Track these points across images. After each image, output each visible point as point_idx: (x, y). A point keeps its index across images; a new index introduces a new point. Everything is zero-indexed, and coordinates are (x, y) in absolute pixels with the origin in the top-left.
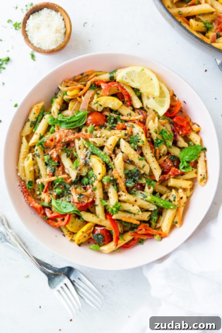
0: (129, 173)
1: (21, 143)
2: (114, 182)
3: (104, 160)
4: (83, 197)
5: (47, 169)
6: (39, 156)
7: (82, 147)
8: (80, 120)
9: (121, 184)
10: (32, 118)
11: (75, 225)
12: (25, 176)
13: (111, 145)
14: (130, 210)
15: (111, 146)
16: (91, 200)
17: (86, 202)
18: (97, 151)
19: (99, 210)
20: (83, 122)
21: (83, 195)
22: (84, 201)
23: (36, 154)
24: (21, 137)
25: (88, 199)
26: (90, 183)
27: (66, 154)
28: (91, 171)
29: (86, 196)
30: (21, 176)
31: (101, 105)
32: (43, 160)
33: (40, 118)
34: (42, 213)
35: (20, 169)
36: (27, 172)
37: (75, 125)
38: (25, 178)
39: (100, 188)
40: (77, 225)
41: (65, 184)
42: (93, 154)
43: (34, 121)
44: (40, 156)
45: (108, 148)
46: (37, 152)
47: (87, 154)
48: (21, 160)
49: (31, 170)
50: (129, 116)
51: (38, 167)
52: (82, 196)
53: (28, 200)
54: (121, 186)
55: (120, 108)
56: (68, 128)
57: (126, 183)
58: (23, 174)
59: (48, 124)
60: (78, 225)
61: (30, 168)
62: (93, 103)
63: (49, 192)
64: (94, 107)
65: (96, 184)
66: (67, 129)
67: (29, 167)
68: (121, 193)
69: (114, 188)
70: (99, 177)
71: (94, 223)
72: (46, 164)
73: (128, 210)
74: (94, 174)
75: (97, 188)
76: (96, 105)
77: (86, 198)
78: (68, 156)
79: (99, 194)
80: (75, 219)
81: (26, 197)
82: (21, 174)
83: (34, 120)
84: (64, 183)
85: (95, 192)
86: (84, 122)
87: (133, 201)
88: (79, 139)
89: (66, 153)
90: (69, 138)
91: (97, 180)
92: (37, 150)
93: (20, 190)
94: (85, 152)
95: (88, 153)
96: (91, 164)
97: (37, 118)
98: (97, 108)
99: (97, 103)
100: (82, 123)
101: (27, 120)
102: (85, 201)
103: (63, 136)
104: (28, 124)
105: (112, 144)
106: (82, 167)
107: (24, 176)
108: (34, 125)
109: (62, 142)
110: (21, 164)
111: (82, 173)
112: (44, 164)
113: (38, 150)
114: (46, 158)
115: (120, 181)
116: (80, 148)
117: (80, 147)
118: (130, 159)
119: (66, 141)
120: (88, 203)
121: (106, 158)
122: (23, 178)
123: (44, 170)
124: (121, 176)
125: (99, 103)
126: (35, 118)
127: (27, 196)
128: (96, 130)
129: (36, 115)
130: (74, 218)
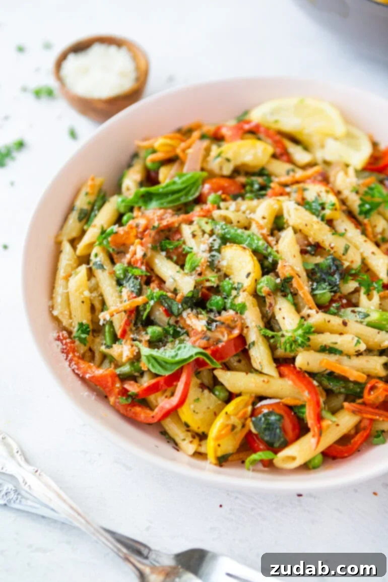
0: (316, 269)
1: (58, 252)
2: (285, 288)
3: (254, 246)
4: (217, 326)
5: (121, 292)
6: (101, 267)
7: (199, 233)
8: (186, 190)
9: (302, 288)
10: (82, 203)
11: (204, 409)
12: (71, 318)
13: (264, 218)
14: (336, 343)
15: (266, 221)
16: (236, 332)
17: (225, 338)
18: (236, 231)
19: (260, 355)
20: (194, 194)
21: (216, 321)
22: (221, 337)
23: (95, 264)
24: (58, 244)
25: (230, 333)
26: (228, 305)
27: (164, 254)
28: (227, 279)
29: (223, 323)
30: (60, 317)
31: (228, 160)
32: (113, 273)
33: (98, 204)
34: (117, 390)
35: (59, 299)
36: (75, 303)
37: (178, 199)
38: (71, 321)
39: (254, 306)
40: (208, 408)
41: (170, 303)
42: (225, 240)
43: (87, 210)
44: (105, 267)
45: (257, 223)
46: (98, 259)
47: (212, 244)
48: (60, 282)
49: (86, 298)
50: (291, 174)
51: (101, 295)
52: (214, 324)
53: (78, 369)
54: (304, 293)
55: (268, 162)
56: (162, 206)
57: (313, 290)
58: (66, 312)
59: (118, 210)
60: (211, 407)
61: (82, 293)
62: (210, 159)
63: (132, 336)
64: (214, 164)
65: (243, 298)
66: (161, 208)
67: (81, 290)
68: (305, 311)
69: (289, 300)
70: (247, 283)
71: (251, 393)
72: (119, 283)
73: (332, 345)
74: (234, 283)
75: (248, 304)
76: (219, 160)
77: (223, 329)
78: (169, 257)
79: (252, 318)
80: (203, 391)
81: (73, 363)
82: (62, 313)
83: (86, 207)
84: (167, 300)
85: (244, 316)
86: (197, 194)
87: (339, 325)
88: (191, 223)
89: (162, 250)
90: (168, 221)
91: (244, 291)
92: (96, 255)
93: (59, 350)
94: (208, 240)
95: (214, 240)
96: (224, 263)
97: (93, 205)
98: (221, 168)
99: (219, 155)
100: (192, 195)
101: (71, 208)
102: (224, 336)
103: (153, 219)
104: (74, 216)
105: (266, 215)
106: (206, 269)
107: (67, 317)
108: (86, 217)
109: (154, 227)
110: (60, 289)
111: (208, 280)
112: (114, 283)
113: (98, 256)
114: (119, 268)
115: (298, 283)
116: (194, 236)
117: (195, 233)
118: (311, 240)
119: (161, 226)
120: (229, 341)
121: (258, 239)
122: (65, 323)
123: (117, 294)
124: (300, 274)
125: (224, 155)
126: (89, 203)
127: (76, 359)
128: (224, 200)
129: (92, 198)
130: (201, 390)
